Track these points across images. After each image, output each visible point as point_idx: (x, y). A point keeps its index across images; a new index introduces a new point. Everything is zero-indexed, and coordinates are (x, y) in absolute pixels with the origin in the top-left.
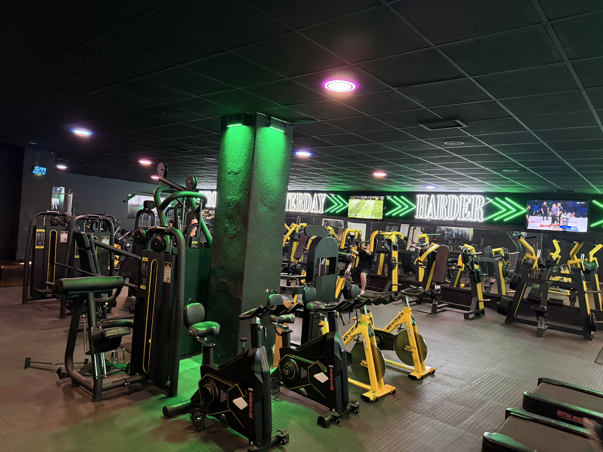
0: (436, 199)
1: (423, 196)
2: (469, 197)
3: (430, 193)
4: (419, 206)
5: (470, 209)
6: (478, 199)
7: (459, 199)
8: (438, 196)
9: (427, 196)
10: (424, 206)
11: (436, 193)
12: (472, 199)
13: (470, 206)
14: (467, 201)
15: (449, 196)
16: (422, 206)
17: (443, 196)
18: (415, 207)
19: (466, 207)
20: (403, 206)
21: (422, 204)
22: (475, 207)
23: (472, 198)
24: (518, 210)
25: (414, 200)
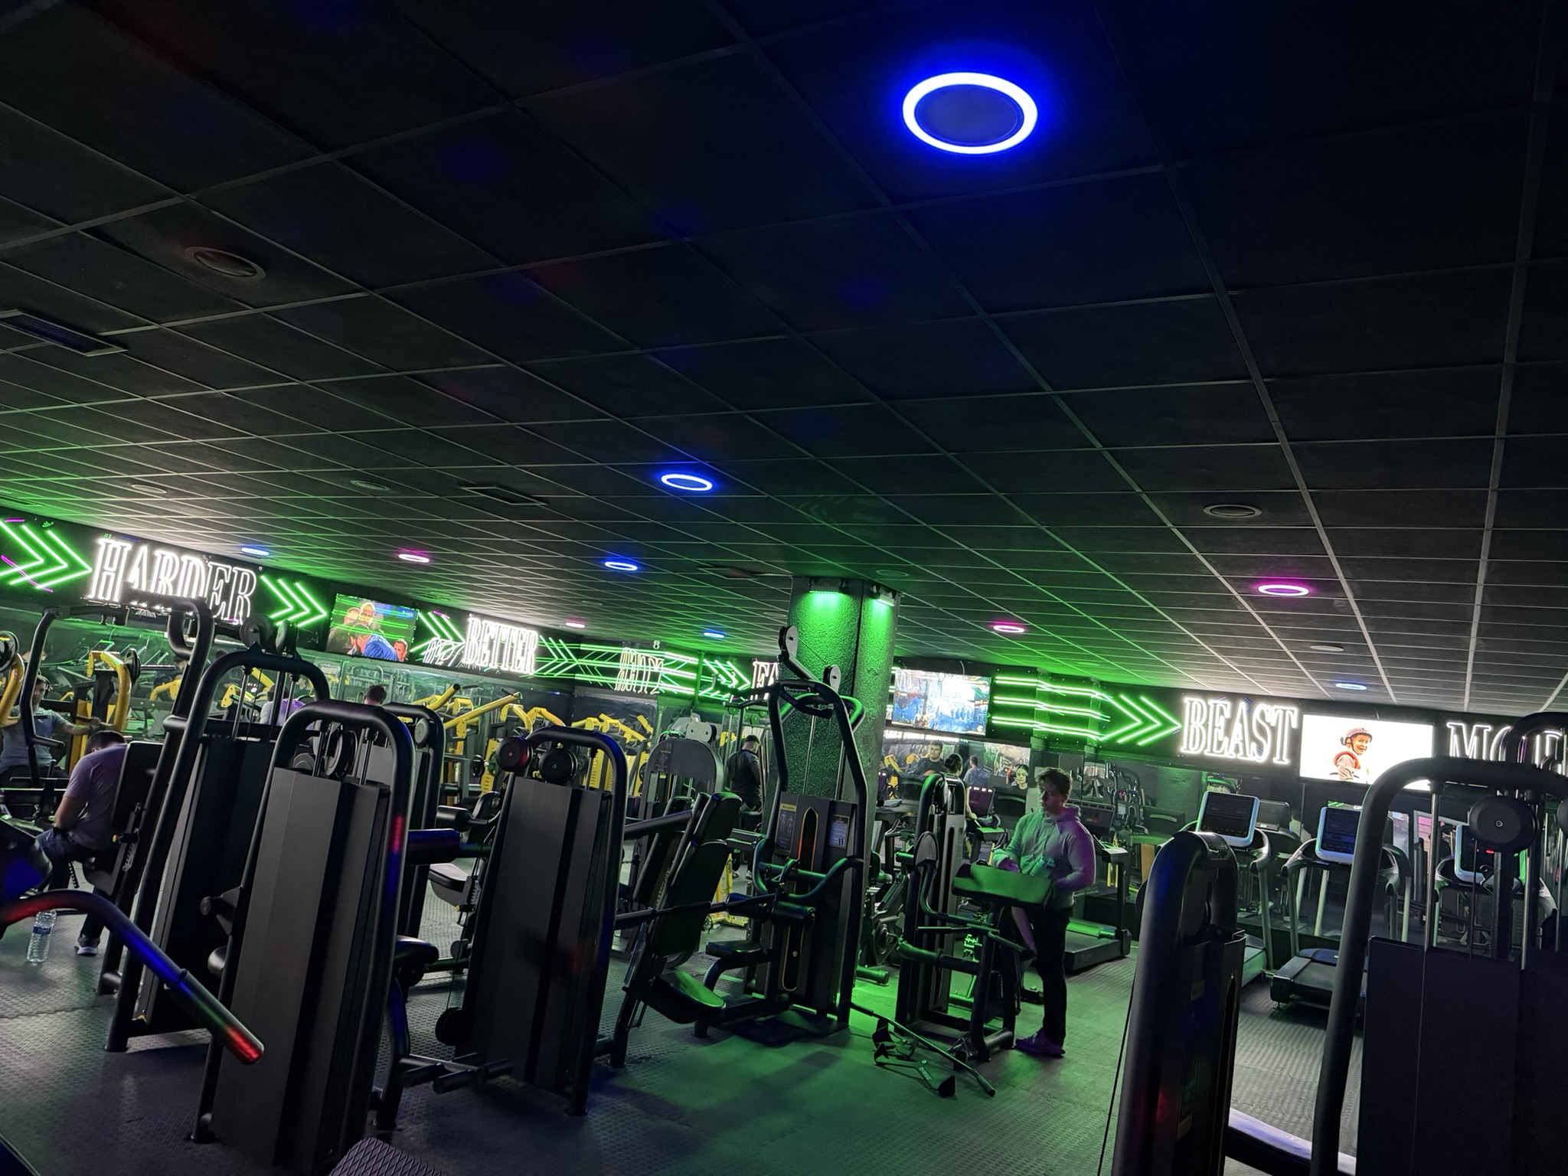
0: (152, 559)
1: (116, 544)
2: (227, 569)
3: (137, 541)
4: (102, 570)
5: (225, 597)
6: (245, 577)
7: (207, 569)
8: (158, 553)
9: (129, 546)
10: (117, 573)
11: (155, 544)
12: (233, 574)
13: (227, 588)
14: (221, 576)
15: (185, 558)
16: (110, 571)
17: (170, 555)
18: (90, 570)
19: (218, 592)
20: (50, 562)
21: (111, 565)
22: (236, 595)
23: (234, 571)
24: (315, 612)
25: (89, 552)
